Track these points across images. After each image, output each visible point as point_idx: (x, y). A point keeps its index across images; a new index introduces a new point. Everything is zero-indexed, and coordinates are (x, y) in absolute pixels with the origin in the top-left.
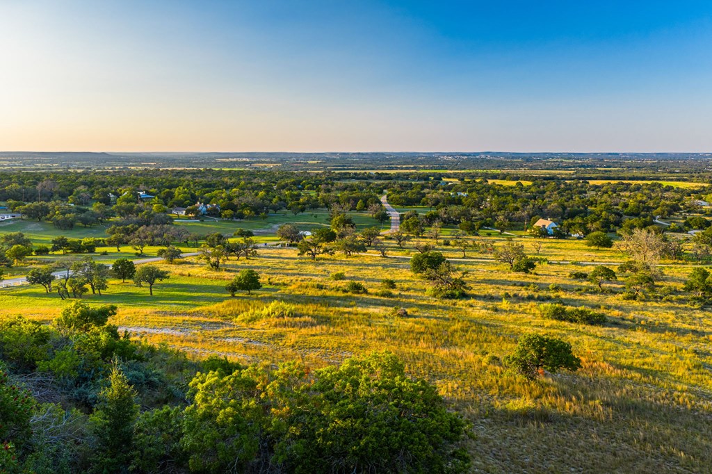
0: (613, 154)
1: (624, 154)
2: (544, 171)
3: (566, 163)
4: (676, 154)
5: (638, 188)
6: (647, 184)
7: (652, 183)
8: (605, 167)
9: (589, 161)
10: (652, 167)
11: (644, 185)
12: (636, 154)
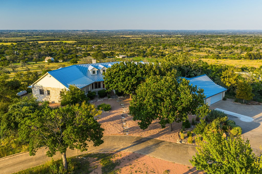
0: (35, 30)
1: (39, 30)
2: (13, 38)
3: (19, 34)
4: (57, 30)
5: (56, 44)
6: (58, 42)
7: (60, 42)
8: (36, 36)
9: (27, 33)
10: (52, 35)
11: (57, 42)
12: (44, 30)
